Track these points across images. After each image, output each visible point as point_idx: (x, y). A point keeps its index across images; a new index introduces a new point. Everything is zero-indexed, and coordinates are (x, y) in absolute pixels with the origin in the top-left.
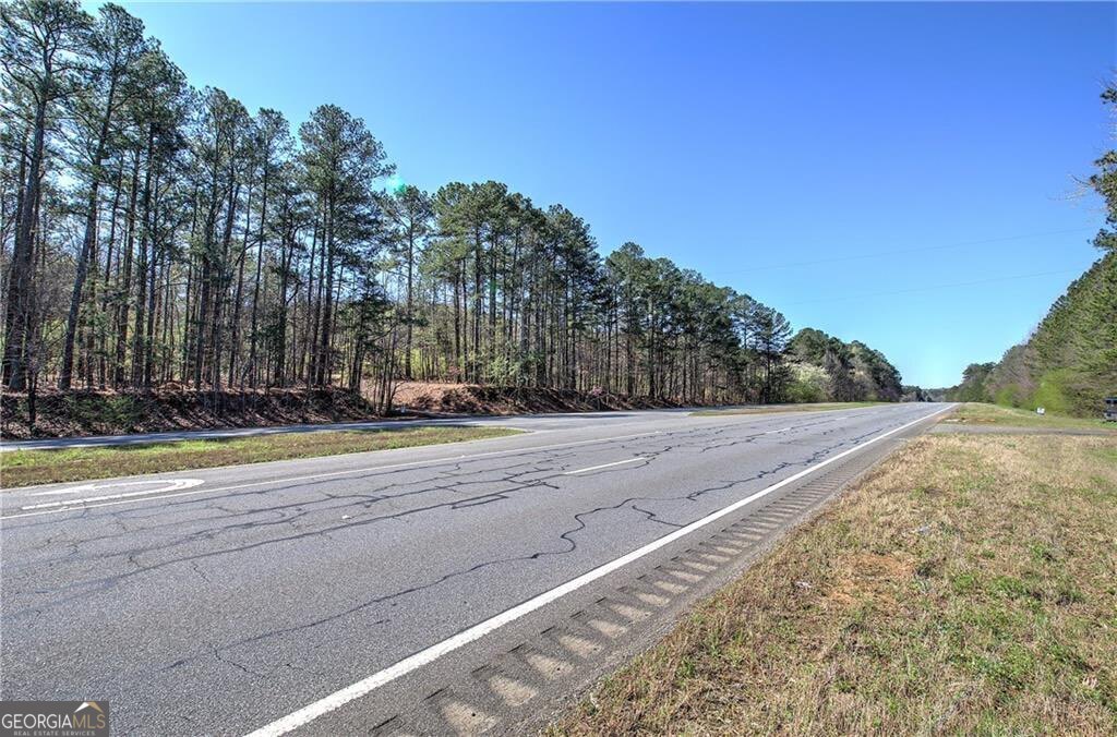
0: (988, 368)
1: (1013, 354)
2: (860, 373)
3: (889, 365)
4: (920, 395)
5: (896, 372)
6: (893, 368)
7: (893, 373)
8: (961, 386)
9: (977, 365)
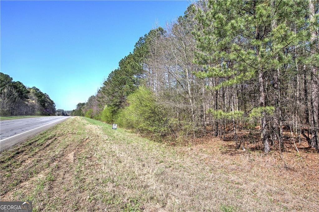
0: (83, 104)
1: (92, 99)
2: (33, 101)
3: (50, 100)
4: (64, 114)
5: (54, 103)
6: (52, 101)
7: (52, 103)
8: (75, 110)
9: (81, 103)
